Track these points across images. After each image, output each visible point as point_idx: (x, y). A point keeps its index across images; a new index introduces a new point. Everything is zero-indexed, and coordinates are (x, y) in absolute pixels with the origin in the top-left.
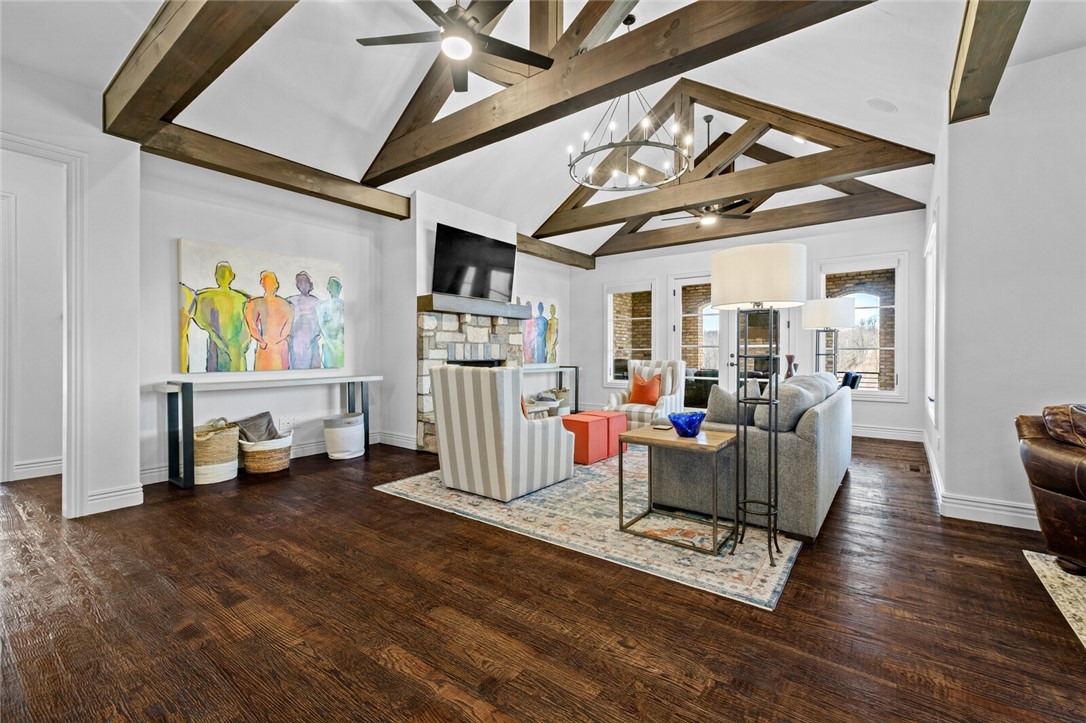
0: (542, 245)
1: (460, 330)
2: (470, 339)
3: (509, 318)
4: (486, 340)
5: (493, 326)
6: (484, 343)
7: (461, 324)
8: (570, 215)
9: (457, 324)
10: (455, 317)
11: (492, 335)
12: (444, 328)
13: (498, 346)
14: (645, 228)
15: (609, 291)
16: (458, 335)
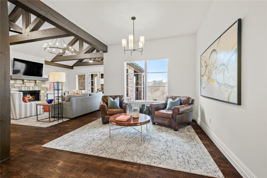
0: (54, 63)
1: (23, 84)
2: (27, 85)
3: (41, 81)
4: (33, 86)
5: (35, 82)
6: (32, 87)
7: (23, 82)
8: (59, 57)
9: (22, 82)
10: (21, 81)
11: (35, 85)
12: (17, 83)
13: (38, 87)
14: (83, 61)
15: (76, 75)
16: (23, 85)
